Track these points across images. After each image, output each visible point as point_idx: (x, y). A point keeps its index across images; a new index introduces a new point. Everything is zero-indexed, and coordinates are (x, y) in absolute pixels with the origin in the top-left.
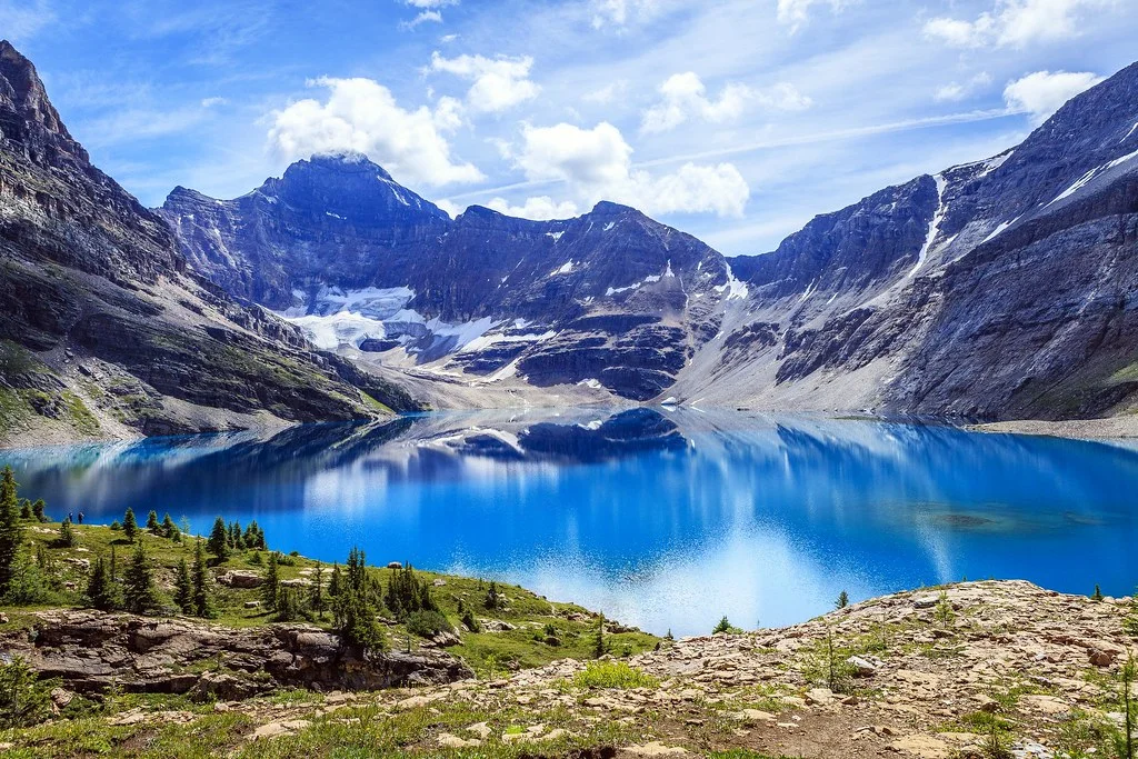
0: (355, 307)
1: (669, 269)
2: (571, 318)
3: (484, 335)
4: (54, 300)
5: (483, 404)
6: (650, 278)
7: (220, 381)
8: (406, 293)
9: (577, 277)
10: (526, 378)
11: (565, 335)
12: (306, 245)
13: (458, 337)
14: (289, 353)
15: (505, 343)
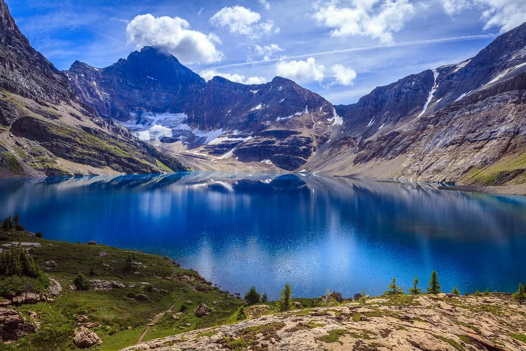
0: (159, 122)
1: (306, 110)
2: (260, 131)
3: (219, 137)
4: (5, 109)
5: (216, 169)
6: (297, 114)
7: (86, 152)
8: (183, 116)
9: (264, 111)
10: (237, 158)
11: (256, 139)
12: (137, 91)
13: (206, 137)
14: (122, 140)
15: (228, 141)
